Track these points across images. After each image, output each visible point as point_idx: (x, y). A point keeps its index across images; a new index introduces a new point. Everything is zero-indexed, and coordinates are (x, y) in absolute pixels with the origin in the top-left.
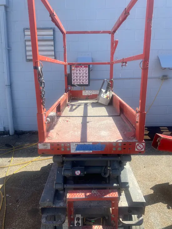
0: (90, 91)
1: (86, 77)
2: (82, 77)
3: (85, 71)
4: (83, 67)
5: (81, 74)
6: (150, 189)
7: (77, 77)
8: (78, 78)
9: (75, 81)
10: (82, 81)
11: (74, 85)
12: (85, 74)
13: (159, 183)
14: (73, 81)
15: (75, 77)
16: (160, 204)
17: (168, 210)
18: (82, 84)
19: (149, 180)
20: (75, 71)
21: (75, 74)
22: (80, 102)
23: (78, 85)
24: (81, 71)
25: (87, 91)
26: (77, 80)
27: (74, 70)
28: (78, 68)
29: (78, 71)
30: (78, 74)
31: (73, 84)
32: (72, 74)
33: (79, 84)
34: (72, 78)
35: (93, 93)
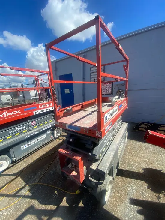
3: (109, 86)
4: (109, 84)
6: (142, 169)
9: (104, 92)
10: (107, 91)
12: (109, 88)
13: (153, 168)
15: (104, 90)
16: (143, 182)
17: (147, 189)
19: (145, 163)
21: (104, 88)
22: (106, 103)
23: (106, 94)
25: (111, 98)
27: (103, 86)
28: (106, 85)
30: (106, 88)
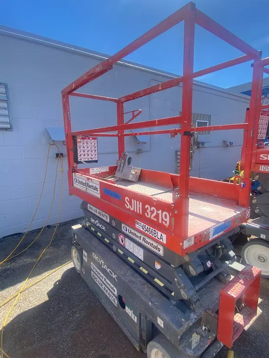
0: (98, 168)
1: (95, 151)
2: (90, 152)
3: (93, 144)
4: (91, 138)
5: (90, 148)
7: (84, 151)
8: (86, 152)
9: (82, 156)
10: (90, 156)
11: (81, 162)
12: (93, 148)
14: (79, 156)
15: (82, 152)
18: (90, 160)
20: (82, 144)
21: (82, 148)
23: (86, 162)
24: (89, 144)
25: (95, 169)
26: (88, 155)
27: (80, 142)
28: (85, 140)
29: (85, 144)
30: (86, 148)
31: (79, 160)
32: (78, 148)
33: (87, 160)
34: (78, 152)
35: (102, 171)
